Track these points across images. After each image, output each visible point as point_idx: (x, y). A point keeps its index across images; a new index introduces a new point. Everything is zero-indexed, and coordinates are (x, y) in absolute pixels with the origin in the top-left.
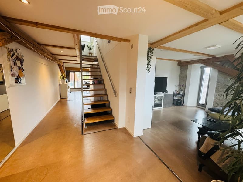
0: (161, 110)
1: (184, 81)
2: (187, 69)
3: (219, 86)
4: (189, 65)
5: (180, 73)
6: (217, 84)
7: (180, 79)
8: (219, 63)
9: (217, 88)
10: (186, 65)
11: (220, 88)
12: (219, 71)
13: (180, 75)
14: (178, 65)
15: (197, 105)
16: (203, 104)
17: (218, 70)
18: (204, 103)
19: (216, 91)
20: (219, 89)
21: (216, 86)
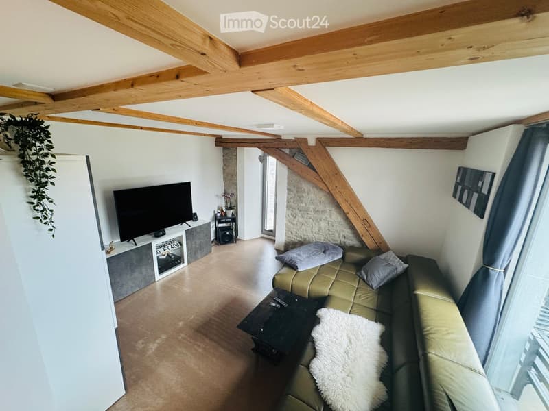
0: (184, 272)
1: (233, 183)
2: (236, 156)
3: (291, 198)
4: (238, 148)
5: (225, 165)
6: (288, 194)
7: (225, 179)
8: (287, 151)
9: (288, 202)
10: (233, 147)
11: (292, 201)
12: (289, 168)
13: (224, 169)
14: (216, 145)
15: (262, 233)
16: (271, 231)
17: (288, 166)
18: (272, 229)
19: (287, 207)
20: (292, 203)
21: (288, 197)
